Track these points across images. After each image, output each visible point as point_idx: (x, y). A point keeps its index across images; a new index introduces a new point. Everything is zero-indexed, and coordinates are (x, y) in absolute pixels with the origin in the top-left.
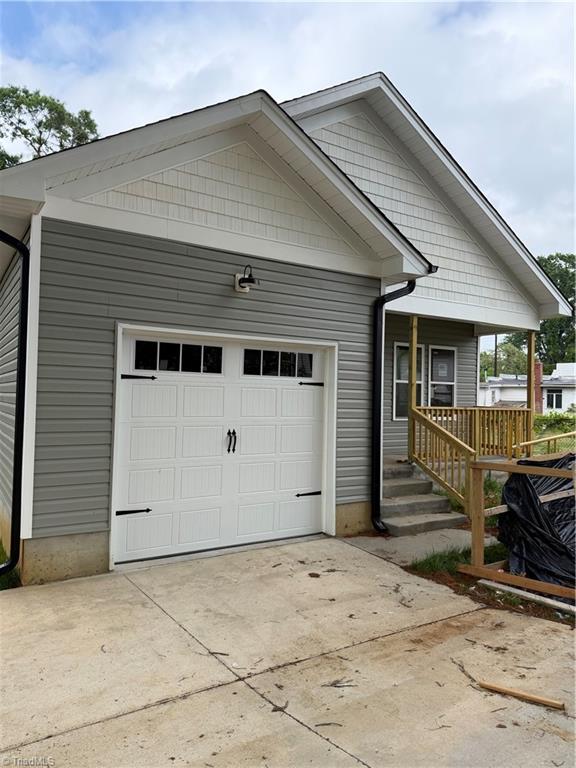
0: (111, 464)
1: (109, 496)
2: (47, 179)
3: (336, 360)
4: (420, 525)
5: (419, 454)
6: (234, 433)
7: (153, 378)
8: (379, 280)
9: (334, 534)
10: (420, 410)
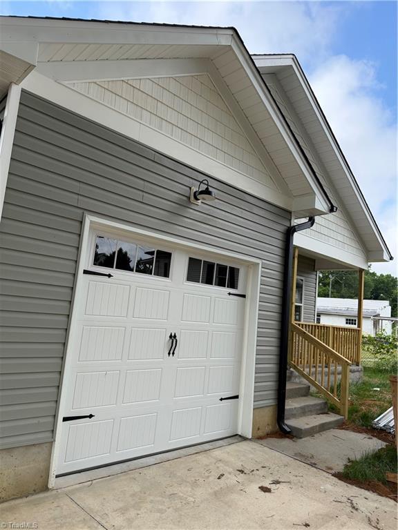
0: (62, 366)
1: (57, 402)
2: (40, 43)
3: (260, 276)
4: (316, 426)
5: (298, 362)
6: (175, 336)
7: (109, 276)
8: (290, 213)
9: (250, 437)
10: (299, 325)
